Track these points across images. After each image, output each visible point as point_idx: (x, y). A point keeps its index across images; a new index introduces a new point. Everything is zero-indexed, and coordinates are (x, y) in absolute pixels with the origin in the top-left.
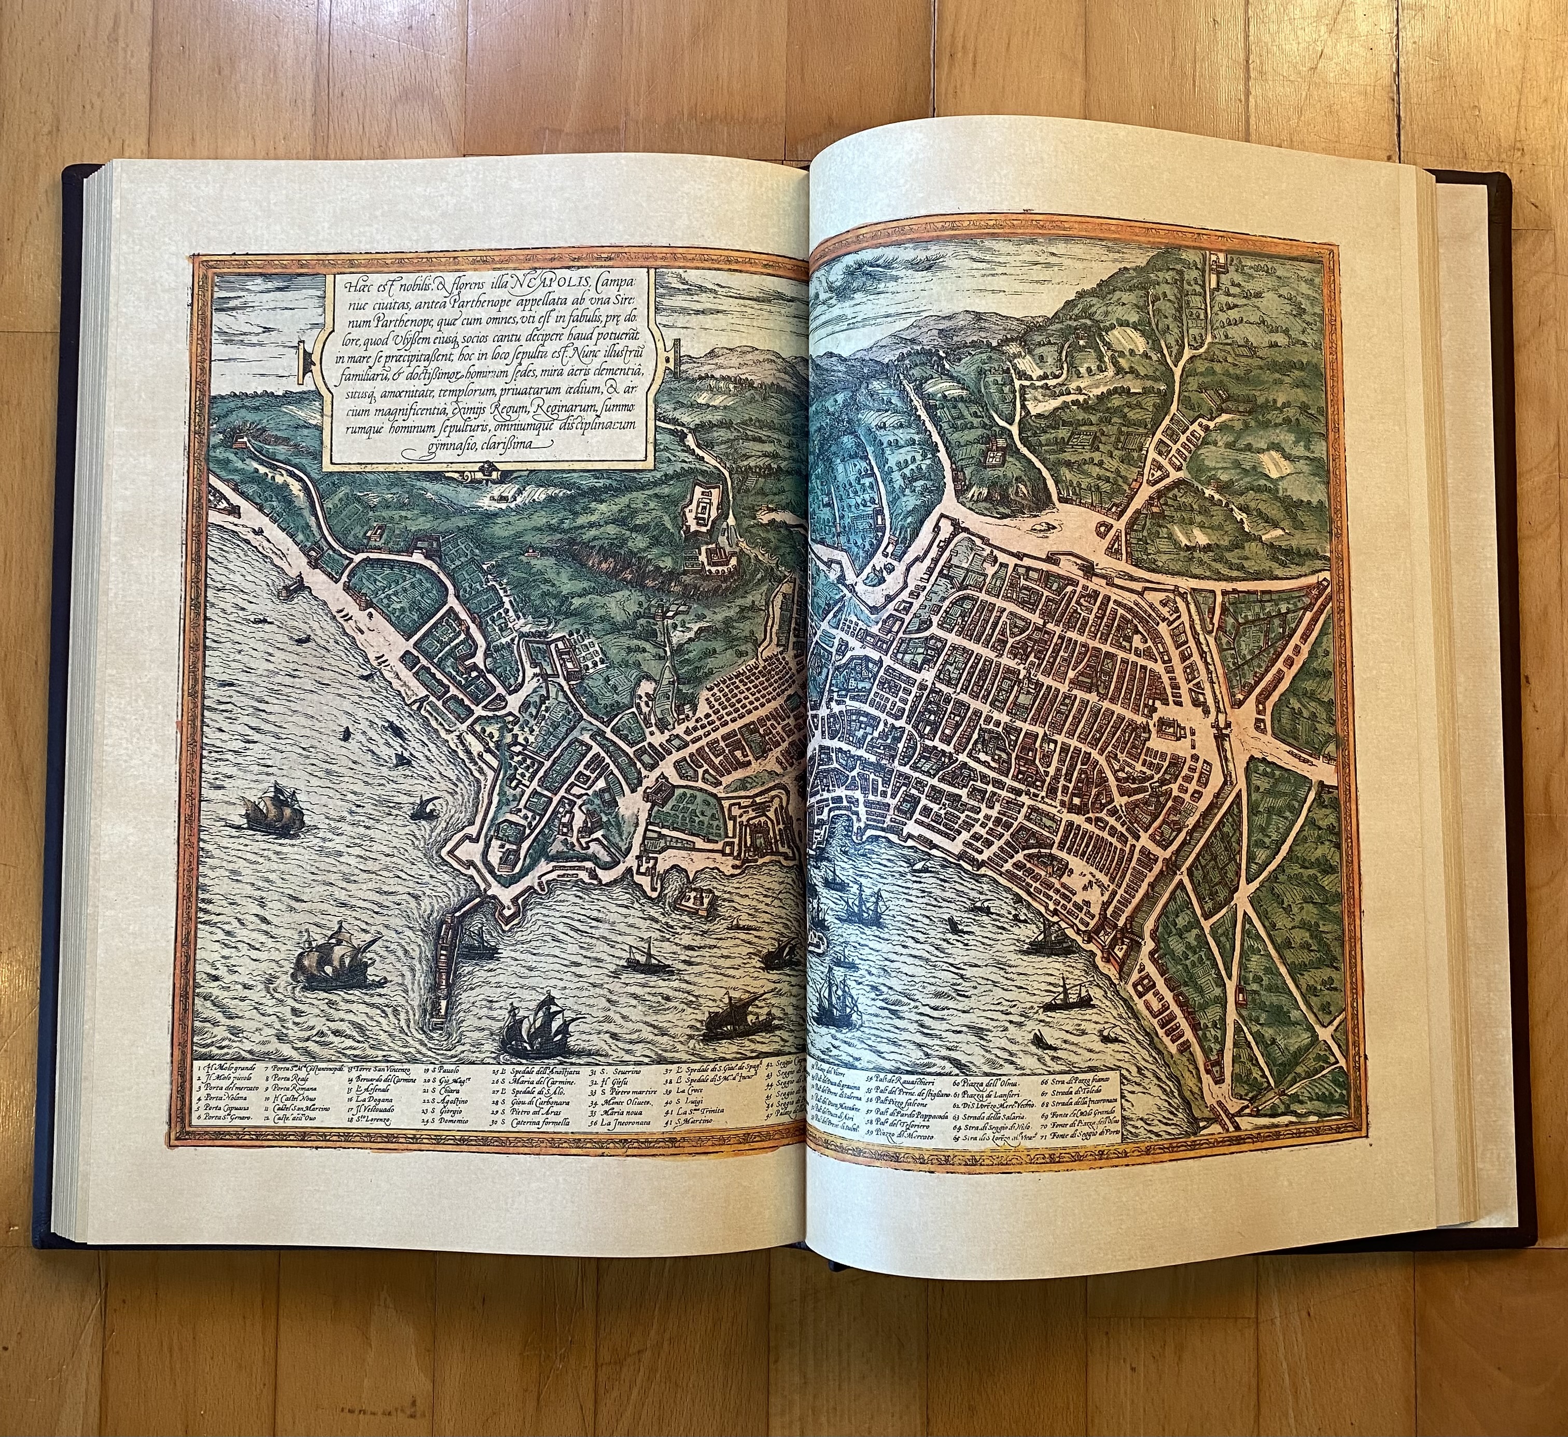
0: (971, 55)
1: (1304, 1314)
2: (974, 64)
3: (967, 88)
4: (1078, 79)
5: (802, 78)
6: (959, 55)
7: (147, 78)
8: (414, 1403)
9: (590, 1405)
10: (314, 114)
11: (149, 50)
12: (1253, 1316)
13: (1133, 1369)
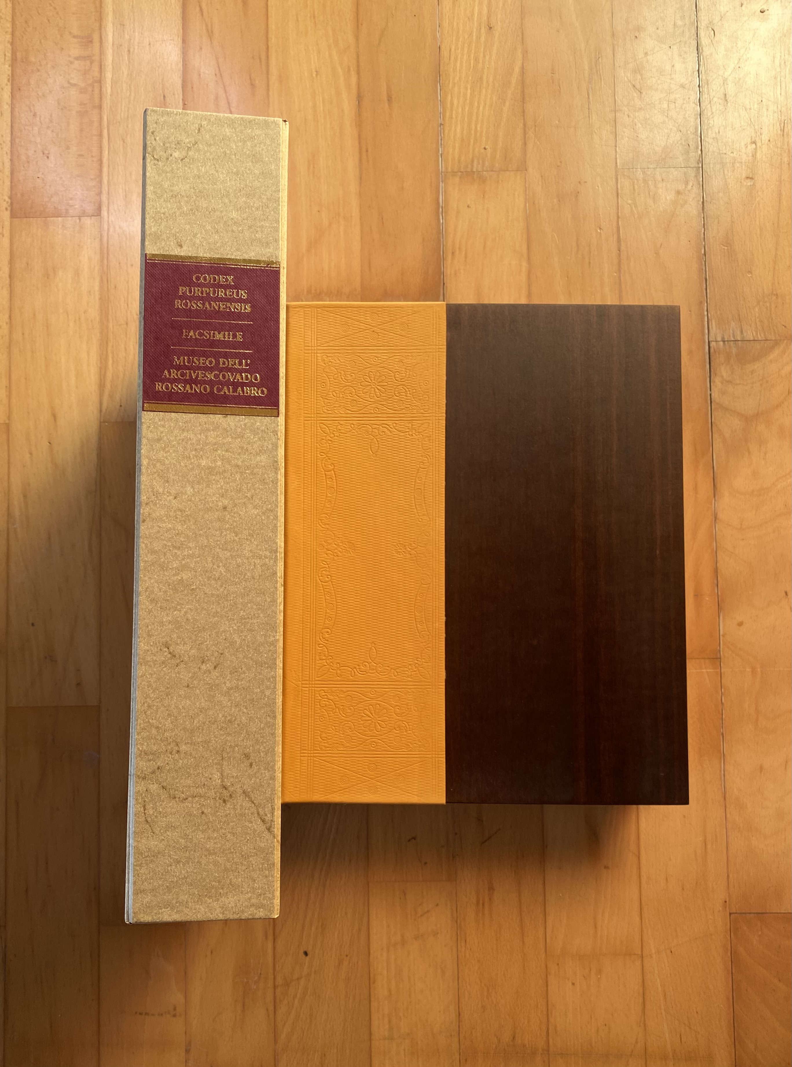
0: (464, 253)
1: (669, 952)
2: (466, 257)
3: (462, 271)
4: (524, 264)
5: (370, 270)
6: (457, 253)
7: (8, 282)
8: (175, 1009)
9: (271, 1008)
10: (100, 299)
11: (9, 266)
12: (640, 953)
13: (573, 984)
